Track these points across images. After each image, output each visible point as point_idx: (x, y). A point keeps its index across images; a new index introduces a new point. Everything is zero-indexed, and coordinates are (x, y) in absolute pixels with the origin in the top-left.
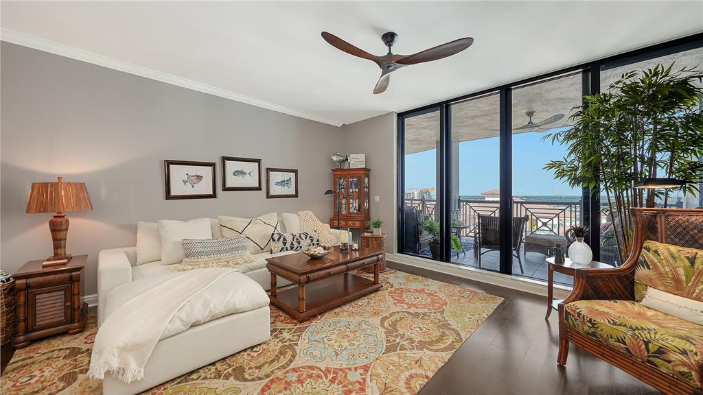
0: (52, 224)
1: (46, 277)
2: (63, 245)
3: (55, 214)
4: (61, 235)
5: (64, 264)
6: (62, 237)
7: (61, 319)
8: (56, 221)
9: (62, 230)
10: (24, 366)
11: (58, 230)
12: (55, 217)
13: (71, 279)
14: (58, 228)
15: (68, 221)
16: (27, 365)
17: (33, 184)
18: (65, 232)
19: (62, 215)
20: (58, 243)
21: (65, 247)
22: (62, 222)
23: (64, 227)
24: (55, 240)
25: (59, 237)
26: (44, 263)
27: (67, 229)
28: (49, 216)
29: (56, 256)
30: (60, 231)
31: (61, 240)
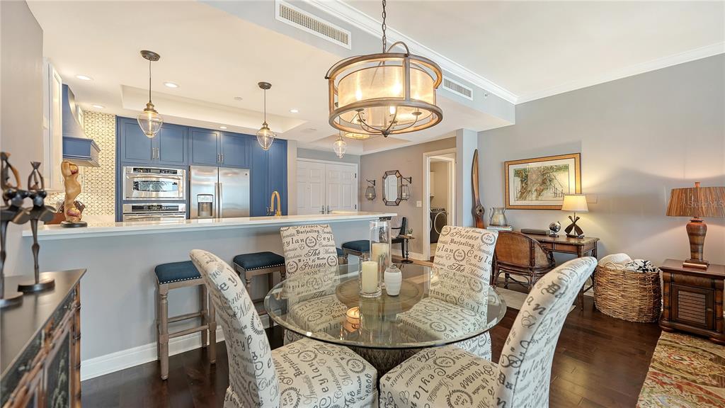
0: (689, 228)
1: (688, 277)
2: (700, 250)
3: (693, 219)
4: (699, 239)
5: (705, 269)
6: (700, 242)
7: (701, 321)
8: (694, 226)
9: (700, 235)
10: (674, 347)
11: (695, 234)
12: (692, 221)
13: (713, 285)
14: (695, 232)
15: (705, 227)
16: (676, 347)
17: (674, 190)
18: (702, 238)
19: (700, 220)
20: (695, 246)
21: (702, 253)
22: (700, 227)
23: (701, 232)
24: (692, 243)
25: (696, 241)
26: (684, 263)
27: (704, 235)
28: (688, 219)
29: (694, 259)
30: (698, 235)
31: (698, 245)
